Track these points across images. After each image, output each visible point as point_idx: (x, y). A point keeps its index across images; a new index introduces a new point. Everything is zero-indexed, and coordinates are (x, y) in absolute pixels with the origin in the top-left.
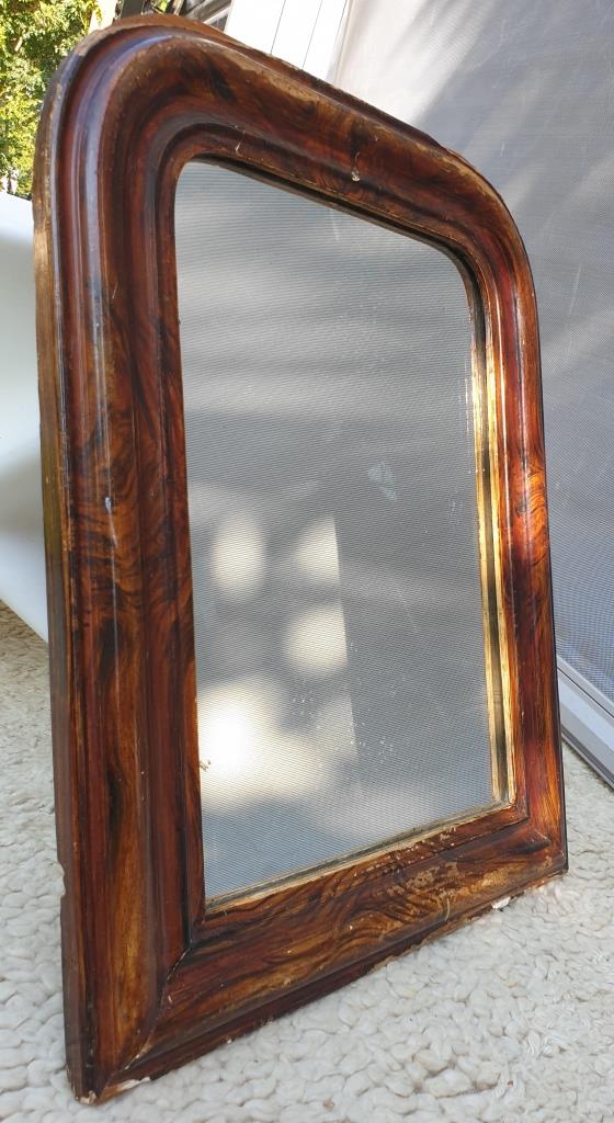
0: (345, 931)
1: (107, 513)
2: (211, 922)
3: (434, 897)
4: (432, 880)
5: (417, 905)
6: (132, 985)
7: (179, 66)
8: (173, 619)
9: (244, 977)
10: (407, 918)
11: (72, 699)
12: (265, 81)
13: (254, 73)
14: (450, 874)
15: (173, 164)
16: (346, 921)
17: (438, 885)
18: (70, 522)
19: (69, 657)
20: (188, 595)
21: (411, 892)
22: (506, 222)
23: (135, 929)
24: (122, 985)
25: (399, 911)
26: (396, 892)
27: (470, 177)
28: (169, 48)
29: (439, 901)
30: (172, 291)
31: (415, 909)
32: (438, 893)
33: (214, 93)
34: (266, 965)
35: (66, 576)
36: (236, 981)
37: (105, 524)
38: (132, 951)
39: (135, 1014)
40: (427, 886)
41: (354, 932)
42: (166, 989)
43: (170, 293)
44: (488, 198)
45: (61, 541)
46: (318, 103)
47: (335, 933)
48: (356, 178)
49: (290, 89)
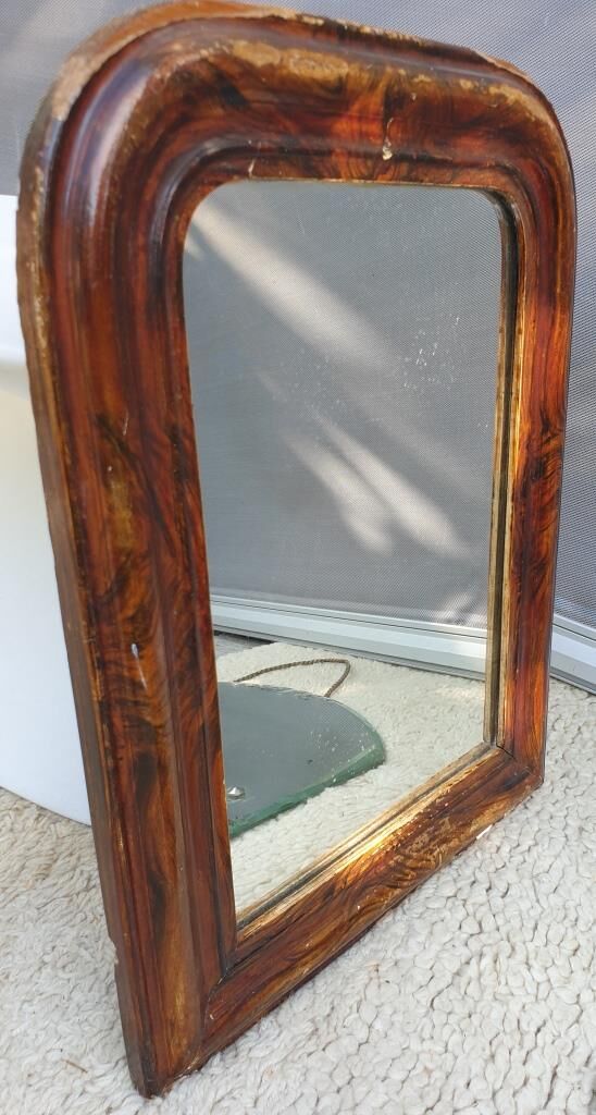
0: (354, 912)
1: (133, 657)
2: (242, 947)
3: (429, 857)
4: (427, 840)
5: (413, 869)
6: (182, 1024)
7: (181, 95)
8: (201, 723)
9: (271, 980)
10: (405, 884)
11: (114, 826)
12: (285, 72)
13: (271, 66)
14: (443, 829)
15: (178, 223)
16: (354, 903)
17: (433, 843)
18: (98, 673)
19: (107, 792)
20: (213, 693)
21: (409, 857)
22: (555, 147)
23: (181, 987)
24: (173, 1025)
25: (400, 879)
26: (396, 862)
27: (524, 109)
28: (168, 75)
29: (432, 859)
30: (186, 385)
31: (414, 874)
32: (432, 851)
33: (223, 107)
34: (288, 963)
35: (98, 722)
36: (265, 985)
37: (131, 669)
38: (180, 1001)
39: (185, 1042)
40: (423, 848)
41: (362, 909)
42: (208, 1007)
43: (182, 388)
44: (539, 124)
45: (90, 691)
46: (348, 75)
47: (346, 916)
48: (387, 156)
49: (314, 68)
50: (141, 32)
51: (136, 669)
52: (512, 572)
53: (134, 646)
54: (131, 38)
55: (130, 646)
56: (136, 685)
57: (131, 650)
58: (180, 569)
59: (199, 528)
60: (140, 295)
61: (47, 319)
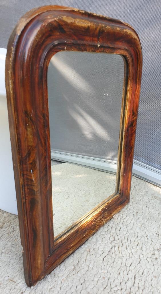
0: (83, 237)
2: (55, 246)
3: (102, 222)
4: (101, 217)
5: (98, 225)
6: (39, 268)
7: (49, 29)
9: (62, 255)
10: (96, 229)
11: (24, 217)
12: (75, 24)
13: (72, 23)
14: (105, 215)
15: (47, 62)
16: (83, 234)
17: (103, 218)
18: (22, 177)
19: (23, 208)
21: (97, 222)
22: (138, 45)
23: (40, 258)
24: (37, 268)
25: (94, 228)
26: (94, 223)
27: (132, 35)
28: (46, 24)
29: (103, 222)
30: (47, 103)
31: (98, 226)
32: (103, 221)
33: (59, 33)
34: (66, 250)
35: (21, 190)
36: (60, 256)
38: (39, 262)
39: (40, 272)
40: (100, 220)
41: (85, 236)
42: (46, 263)
43: (46, 104)
44: (135, 39)
45: (20, 182)
46: (90, 26)
47: (81, 238)
48: (99, 46)
49: (82, 23)
50: (40, 13)
51: (32, 176)
52: (124, 150)
53: (31, 170)
54: (37, 14)
55: (30, 170)
56: (32, 180)
57: (31, 171)
58: (44, 150)
59: (49, 140)
60: (37, 80)
61: (13, 86)
